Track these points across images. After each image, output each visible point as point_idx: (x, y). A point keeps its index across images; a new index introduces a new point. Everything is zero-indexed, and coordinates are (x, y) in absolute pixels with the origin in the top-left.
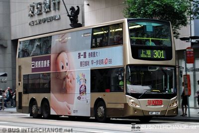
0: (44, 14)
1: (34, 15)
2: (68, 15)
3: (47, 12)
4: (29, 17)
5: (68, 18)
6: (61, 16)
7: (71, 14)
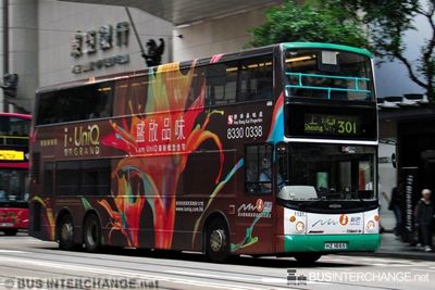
0: (100, 52)
1: (82, 54)
2: (144, 56)
3: (105, 49)
4: (72, 58)
5: (143, 59)
6: (131, 57)
7: (149, 52)
